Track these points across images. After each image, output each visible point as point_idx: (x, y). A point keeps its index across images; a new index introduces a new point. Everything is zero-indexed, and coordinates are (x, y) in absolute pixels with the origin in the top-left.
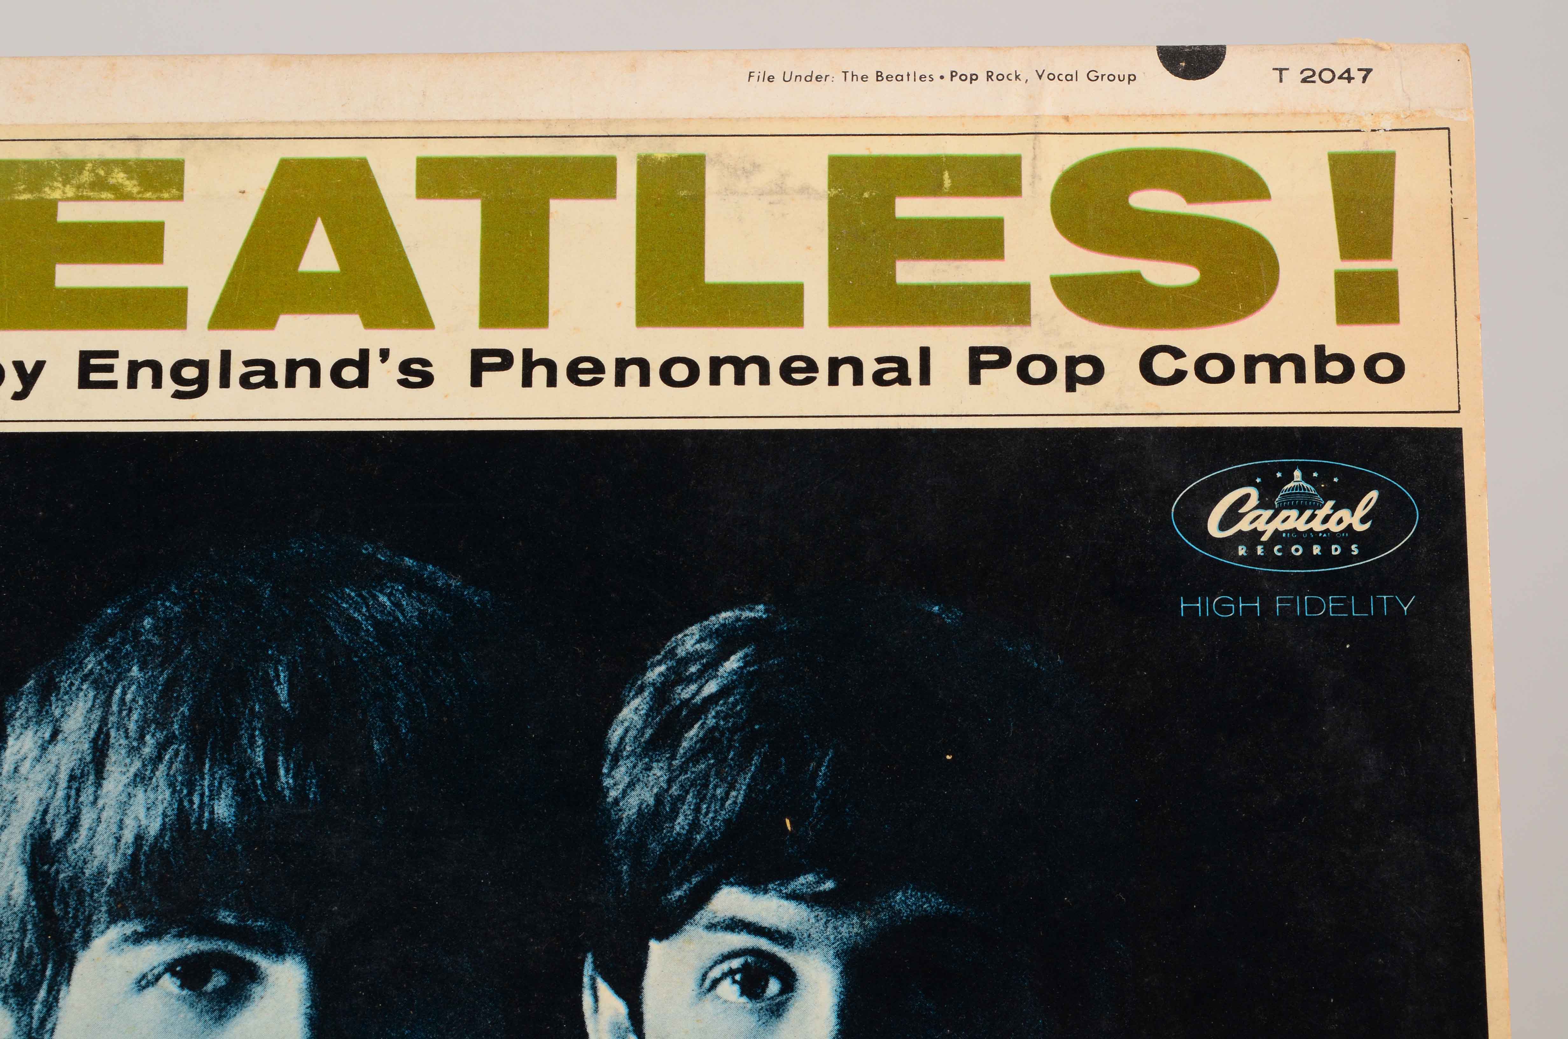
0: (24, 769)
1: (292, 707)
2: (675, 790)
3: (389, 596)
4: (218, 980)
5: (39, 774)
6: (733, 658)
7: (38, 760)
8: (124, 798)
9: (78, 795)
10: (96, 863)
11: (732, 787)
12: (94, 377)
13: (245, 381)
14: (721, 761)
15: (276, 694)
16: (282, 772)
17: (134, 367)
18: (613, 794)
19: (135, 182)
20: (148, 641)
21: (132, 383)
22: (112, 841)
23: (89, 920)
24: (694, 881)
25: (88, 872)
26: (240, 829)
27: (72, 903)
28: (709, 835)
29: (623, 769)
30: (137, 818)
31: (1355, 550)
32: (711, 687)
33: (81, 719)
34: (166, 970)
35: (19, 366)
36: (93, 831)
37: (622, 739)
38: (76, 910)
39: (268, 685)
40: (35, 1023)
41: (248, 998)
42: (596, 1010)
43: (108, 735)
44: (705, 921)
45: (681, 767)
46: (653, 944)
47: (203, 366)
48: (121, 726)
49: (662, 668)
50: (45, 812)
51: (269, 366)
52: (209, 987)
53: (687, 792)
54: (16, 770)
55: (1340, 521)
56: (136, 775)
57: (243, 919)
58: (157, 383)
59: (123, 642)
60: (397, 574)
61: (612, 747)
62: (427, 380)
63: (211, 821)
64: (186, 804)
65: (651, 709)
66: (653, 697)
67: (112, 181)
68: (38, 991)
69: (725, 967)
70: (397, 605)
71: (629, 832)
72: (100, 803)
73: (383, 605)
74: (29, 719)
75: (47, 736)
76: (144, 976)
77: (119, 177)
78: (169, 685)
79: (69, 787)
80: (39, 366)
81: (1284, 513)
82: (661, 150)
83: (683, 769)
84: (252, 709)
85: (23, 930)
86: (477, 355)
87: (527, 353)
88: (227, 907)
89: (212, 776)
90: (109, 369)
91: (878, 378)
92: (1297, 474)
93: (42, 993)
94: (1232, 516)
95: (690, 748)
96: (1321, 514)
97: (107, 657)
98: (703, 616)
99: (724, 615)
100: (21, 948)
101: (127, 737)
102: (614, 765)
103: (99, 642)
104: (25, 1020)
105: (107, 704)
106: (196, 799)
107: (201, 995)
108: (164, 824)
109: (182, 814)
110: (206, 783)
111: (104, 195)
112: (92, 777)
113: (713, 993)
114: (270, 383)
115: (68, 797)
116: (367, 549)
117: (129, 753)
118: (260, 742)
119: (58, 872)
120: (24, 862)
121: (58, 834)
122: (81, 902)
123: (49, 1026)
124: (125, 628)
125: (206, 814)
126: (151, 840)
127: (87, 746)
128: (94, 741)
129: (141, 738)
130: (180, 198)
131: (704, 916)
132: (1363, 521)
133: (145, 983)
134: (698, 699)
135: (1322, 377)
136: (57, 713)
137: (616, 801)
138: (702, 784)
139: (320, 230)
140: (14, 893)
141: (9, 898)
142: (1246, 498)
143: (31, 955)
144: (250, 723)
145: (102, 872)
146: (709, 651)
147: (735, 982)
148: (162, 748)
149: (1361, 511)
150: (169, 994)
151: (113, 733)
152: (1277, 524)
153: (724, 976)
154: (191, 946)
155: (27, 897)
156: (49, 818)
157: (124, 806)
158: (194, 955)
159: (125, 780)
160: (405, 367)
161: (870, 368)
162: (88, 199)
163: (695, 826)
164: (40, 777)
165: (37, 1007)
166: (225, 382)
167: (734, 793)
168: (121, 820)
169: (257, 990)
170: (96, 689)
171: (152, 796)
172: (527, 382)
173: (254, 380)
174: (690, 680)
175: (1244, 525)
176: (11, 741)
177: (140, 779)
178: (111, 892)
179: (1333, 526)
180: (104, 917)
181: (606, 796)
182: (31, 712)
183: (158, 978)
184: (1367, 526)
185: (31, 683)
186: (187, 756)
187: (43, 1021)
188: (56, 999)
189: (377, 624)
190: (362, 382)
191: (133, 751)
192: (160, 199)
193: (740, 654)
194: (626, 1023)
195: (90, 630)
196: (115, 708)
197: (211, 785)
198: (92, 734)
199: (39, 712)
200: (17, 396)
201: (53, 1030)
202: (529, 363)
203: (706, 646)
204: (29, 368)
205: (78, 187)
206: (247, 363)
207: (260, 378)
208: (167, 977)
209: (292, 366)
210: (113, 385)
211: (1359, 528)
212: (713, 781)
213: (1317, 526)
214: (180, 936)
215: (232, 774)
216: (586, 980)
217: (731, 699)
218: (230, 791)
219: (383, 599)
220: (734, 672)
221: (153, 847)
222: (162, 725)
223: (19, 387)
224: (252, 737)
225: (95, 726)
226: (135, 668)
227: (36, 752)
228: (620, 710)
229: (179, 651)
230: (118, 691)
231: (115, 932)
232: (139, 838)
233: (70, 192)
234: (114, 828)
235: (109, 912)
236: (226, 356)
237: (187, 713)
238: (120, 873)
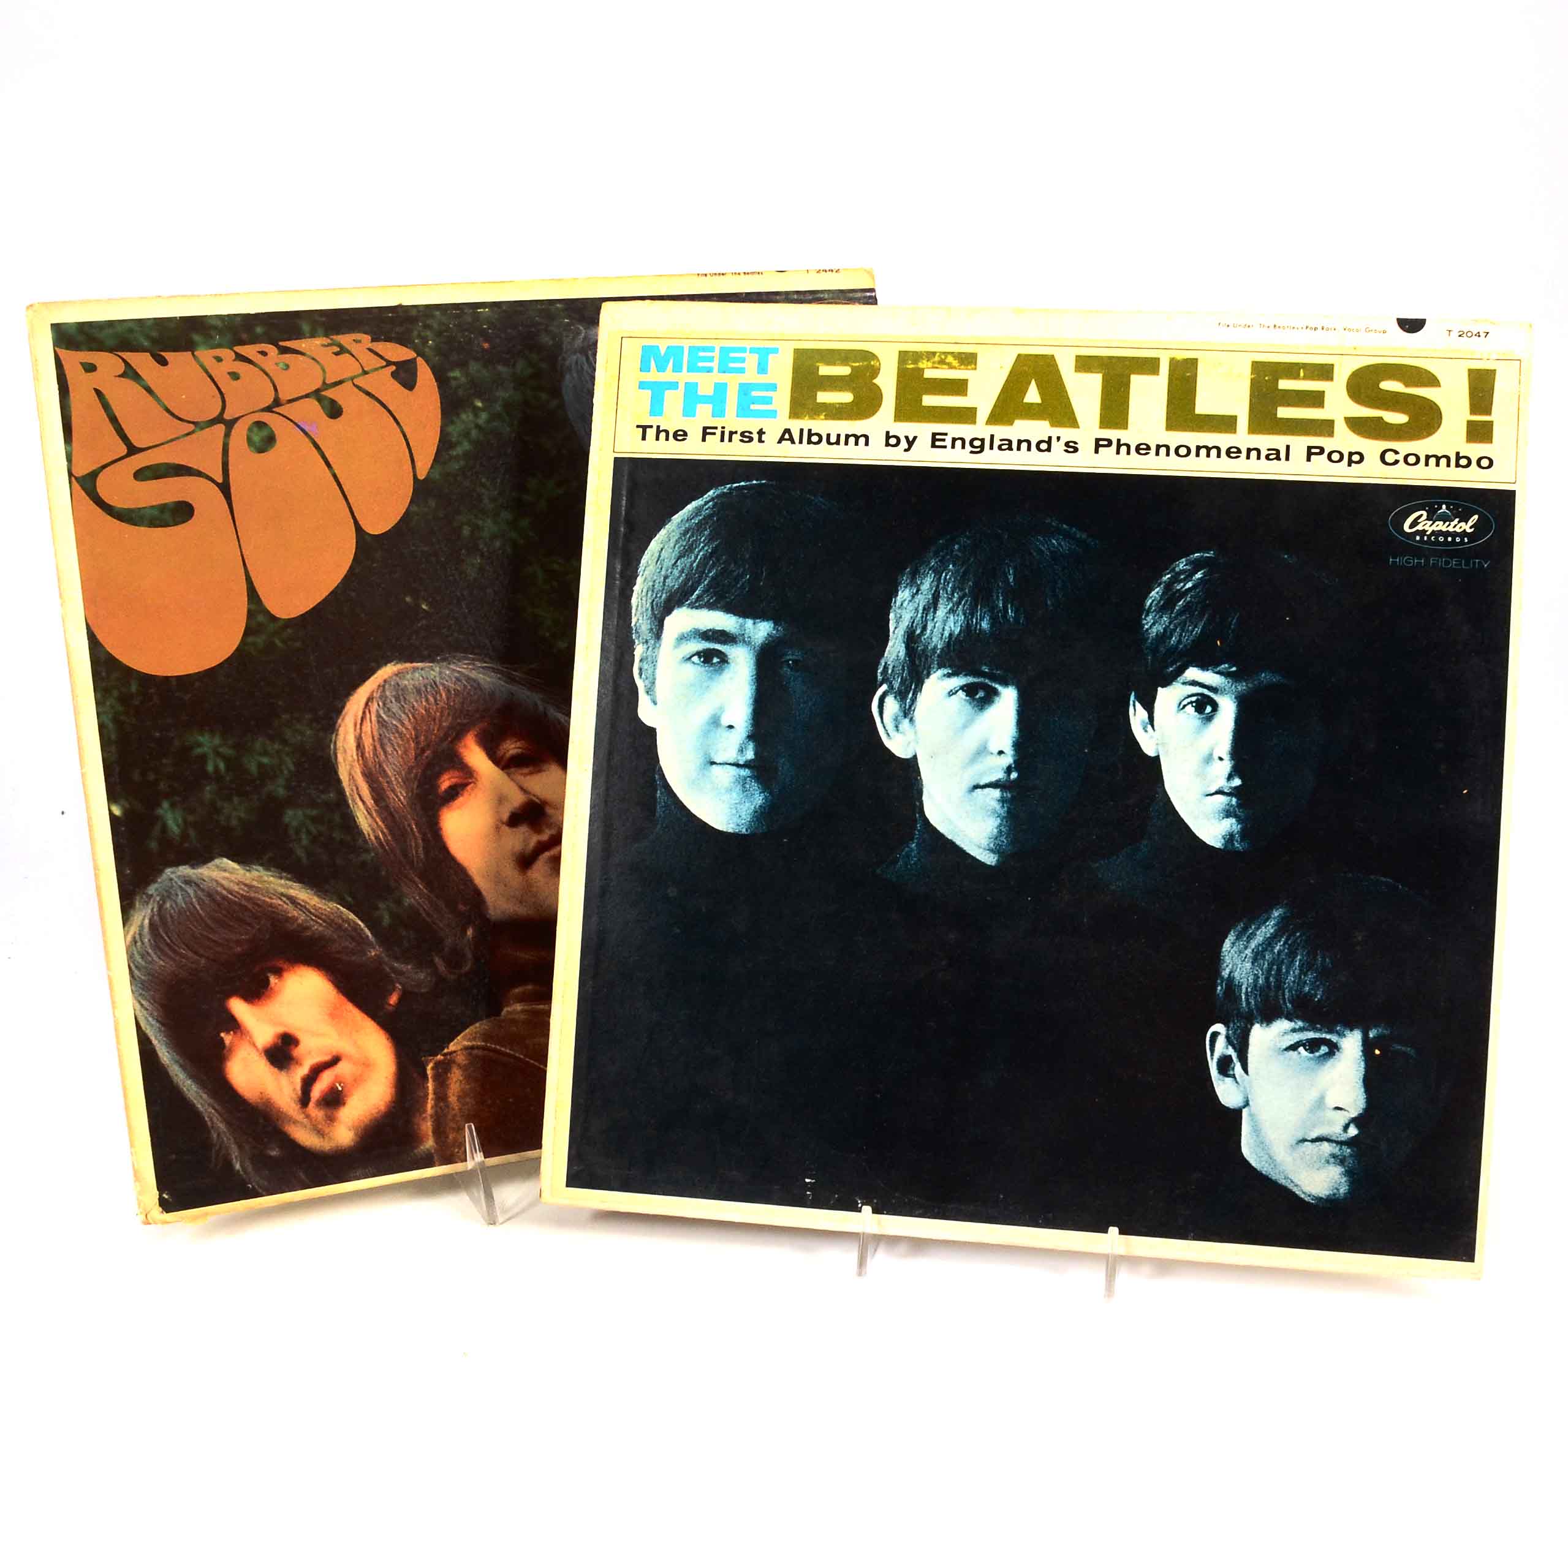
0: (905, 605)
1: (1015, 584)
2: (1172, 627)
3: (1056, 540)
4: (981, 694)
5: (911, 607)
6: (1199, 573)
7: (910, 601)
8: (945, 618)
9: (926, 616)
10: (933, 644)
11: (1196, 627)
12: (937, 443)
13: (1000, 448)
14: (1192, 616)
15: (1008, 579)
16: (1010, 611)
17: (954, 440)
18: (1146, 627)
19: (957, 361)
20: (956, 555)
21: (953, 447)
22: (940, 636)
23: (930, 667)
24: (1178, 664)
25: (929, 648)
26: (992, 634)
27: (923, 659)
28: (1185, 646)
29: (1151, 617)
30: (950, 627)
31: (1466, 540)
32: (1189, 585)
33: (928, 585)
34: (960, 689)
35: (907, 438)
36: (932, 631)
37: (1151, 604)
38: (925, 662)
39: (1005, 575)
40: (907, 707)
41: (993, 702)
42: (1135, 714)
43: (939, 593)
44: (1181, 681)
45: (1175, 617)
46: (1159, 689)
47: (982, 440)
48: (945, 589)
49: (1169, 576)
50: (913, 622)
51: (1010, 442)
52: (977, 697)
53: (1177, 628)
54: (902, 605)
55: (1461, 527)
56: (950, 610)
57: (993, 670)
58: (963, 447)
59: (947, 554)
60: (1059, 531)
61: (1147, 607)
62: (1076, 450)
63: (980, 629)
64: (970, 622)
65: (1163, 593)
66: (1165, 588)
67: (947, 361)
68: (908, 694)
69: (1189, 700)
70: (1059, 544)
71: (1151, 643)
72: (935, 620)
73: (1054, 544)
74: (907, 584)
75: (915, 591)
76: (951, 691)
77: (950, 359)
78: (965, 573)
79: (923, 613)
80: (915, 438)
81: (1437, 523)
82: (1181, 356)
83: (1176, 618)
84: (998, 585)
85: (903, 670)
86: (1097, 440)
87: (1119, 440)
88: (985, 664)
89: (981, 611)
90: (944, 440)
91: (1267, 457)
92: (1444, 506)
93: (910, 695)
94: (1415, 523)
95: (1179, 610)
96: (1453, 524)
97: (940, 561)
98: (1186, 555)
99: (1196, 555)
100: (902, 677)
101: (947, 593)
102: (1147, 615)
103: (936, 554)
104: (903, 705)
105: (940, 579)
106: (974, 620)
107: (974, 699)
108: (961, 630)
109: (968, 626)
110: (979, 614)
111: (944, 366)
112: (932, 610)
113: (1184, 710)
114: (1010, 449)
115: (922, 617)
116: (1048, 521)
117: (947, 601)
118: (1001, 598)
119: (918, 647)
120: (904, 642)
121: (918, 632)
122: (927, 659)
123: (913, 708)
124: (947, 549)
125: (978, 627)
126: (955, 636)
127: (930, 596)
128: (933, 595)
129: (953, 594)
130: (975, 369)
131: (1181, 679)
132: (1471, 528)
133: (952, 693)
134: (1184, 589)
135: (1458, 465)
136: (919, 582)
137: (1147, 629)
138: (1183, 625)
139: (1033, 384)
140: (900, 654)
141: (898, 656)
142: (1421, 516)
143: (906, 680)
144: (997, 590)
145: (935, 647)
146: (1189, 570)
147: (1192, 706)
148: (961, 599)
149: (1470, 523)
150: (962, 698)
151: (941, 592)
152: (1434, 528)
153: (1189, 703)
154: (970, 680)
155: (905, 657)
156: (914, 625)
157: (945, 622)
158: (972, 683)
159: (945, 611)
160: (1067, 444)
161: (1264, 453)
162: (937, 368)
163: (1179, 642)
164: (911, 608)
165: (908, 701)
166: (991, 448)
167: (1196, 629)
168: (944, 628)
169: (997, 699)
170: (935, 573)
171: (957, 618)
172: (1118, 452)
173: (1004, 447)
174: (1181, 581)
175: (1419, 527)
176: (900, 593)
177: (952, 611)
178: (939, 656)
179: (1458, 530)
180: (936, 666)
181: (1144, 627)
182: (908, 581)
183: (957, 691)
184: (1473, 529)
185: (908, 570)
186: (971, 603)
187: (910, 707)
188: (916, 698)
189: (1051, 552)
190: (1049, 450)
191: (949, 599)
192: (967, 369)
193: (1202, 571)
194: (1147, 720)
195: (933, 549)
196: (942, 581)
197: (980, 615)
198: (933, 592)
199: (911, 581)
200: (906, 450)
201: (914, 710)
202: (1119, 445)
203: (1188, 567)
204: (911, 439)
205: (934, 363)
206: (1001, 440)
207: (1006, 447)
208: (961, 691)
209: (1020, 442)
210: (945, 447)
211: (1469, 531)
212: (1188, 624)
213: (1451, 529)
214: (966, 675)
215: (989, 611)
216: (1131, 702)
217: (1198, 590)
218: (988, 618)
219: (1054, 541)
220: (1199, 579)
221: (956, 639)
222: (961, 589)
223: (906, 447)
224: (998, 597)
225: (934, 588)
226: (951, 566)
227: (910, 598)
228: (1150, 593)
229: (969, 559)
230: (944, 574)
231: (940, 672)
232: (951, 635)
233: (930, 364)
234: (941, 630)
235: (938, 664)
236: (992, 437)
237: (971, 584)
238: (942, 649)
